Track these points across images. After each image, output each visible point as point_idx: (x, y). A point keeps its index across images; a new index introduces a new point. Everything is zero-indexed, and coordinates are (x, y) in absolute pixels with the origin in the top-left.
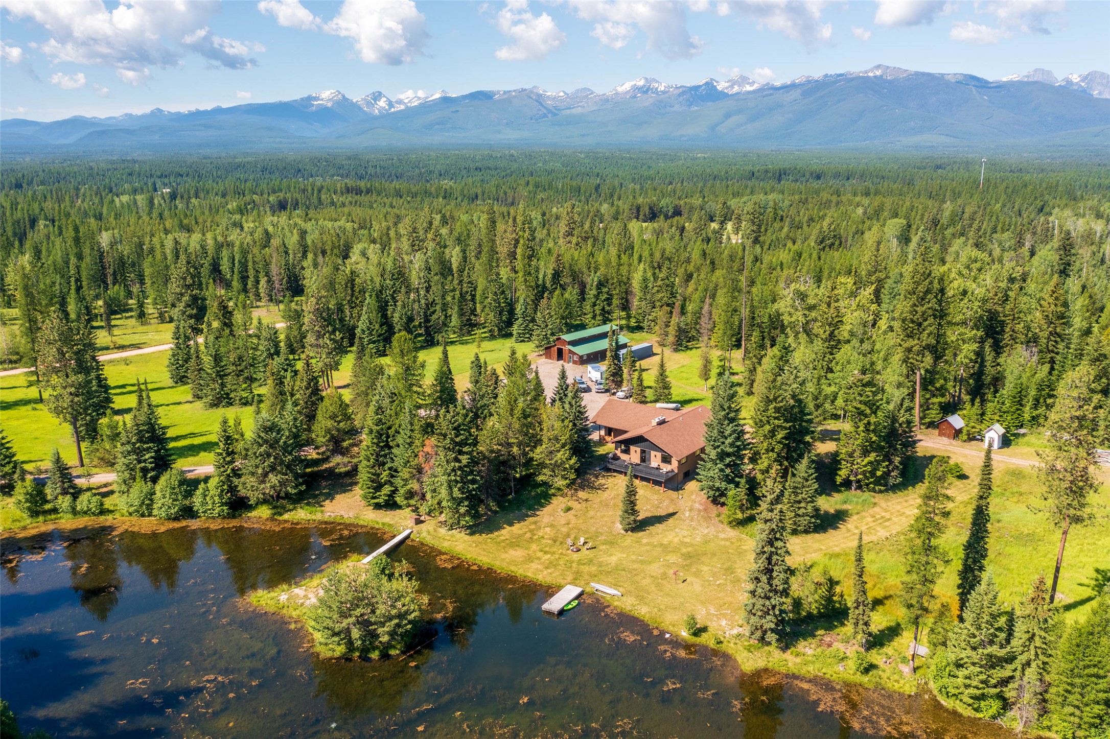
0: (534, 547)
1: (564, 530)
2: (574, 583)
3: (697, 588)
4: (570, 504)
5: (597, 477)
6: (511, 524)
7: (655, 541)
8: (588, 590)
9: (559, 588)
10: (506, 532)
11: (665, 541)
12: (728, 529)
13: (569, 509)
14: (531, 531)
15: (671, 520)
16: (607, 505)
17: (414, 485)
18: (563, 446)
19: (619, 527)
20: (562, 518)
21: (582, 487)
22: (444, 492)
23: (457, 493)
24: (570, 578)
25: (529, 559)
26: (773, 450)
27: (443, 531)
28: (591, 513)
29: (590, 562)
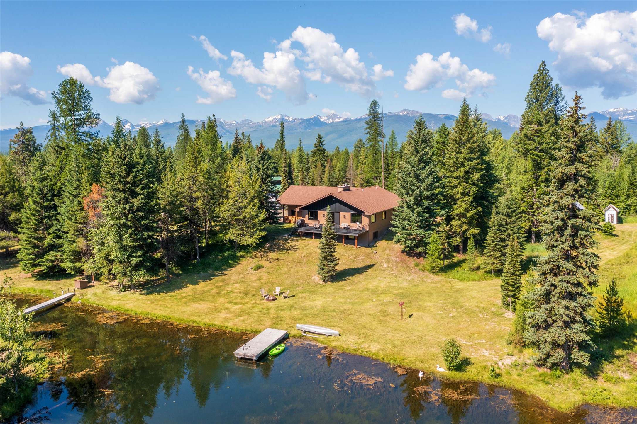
0: (222, 300)
1: (256, 284)
2: (274, 325)
3: (430, 321)
4: (261, 263)
5: (286, 241)
6: (195, 283)
7: (360, 286)
8: (293, 332)
9: (256, 333)
10: (189, 290)
11: (371, 286)
12: (431, 275)
13: (259, 267)
14: (219, 287)
15: (370, 271)
16: (299, 262)
17: (81, 244)
18: (252, 200)
19: (317, 278)
20: (253, 275)
21: (272, 249)
22: (111, 240)
23: (128, 241)
24: (269, 322)
25: (217, 310)
26: (468, 194)
27: (114, 293)
28: (284, 269)
29: (291, 307)
